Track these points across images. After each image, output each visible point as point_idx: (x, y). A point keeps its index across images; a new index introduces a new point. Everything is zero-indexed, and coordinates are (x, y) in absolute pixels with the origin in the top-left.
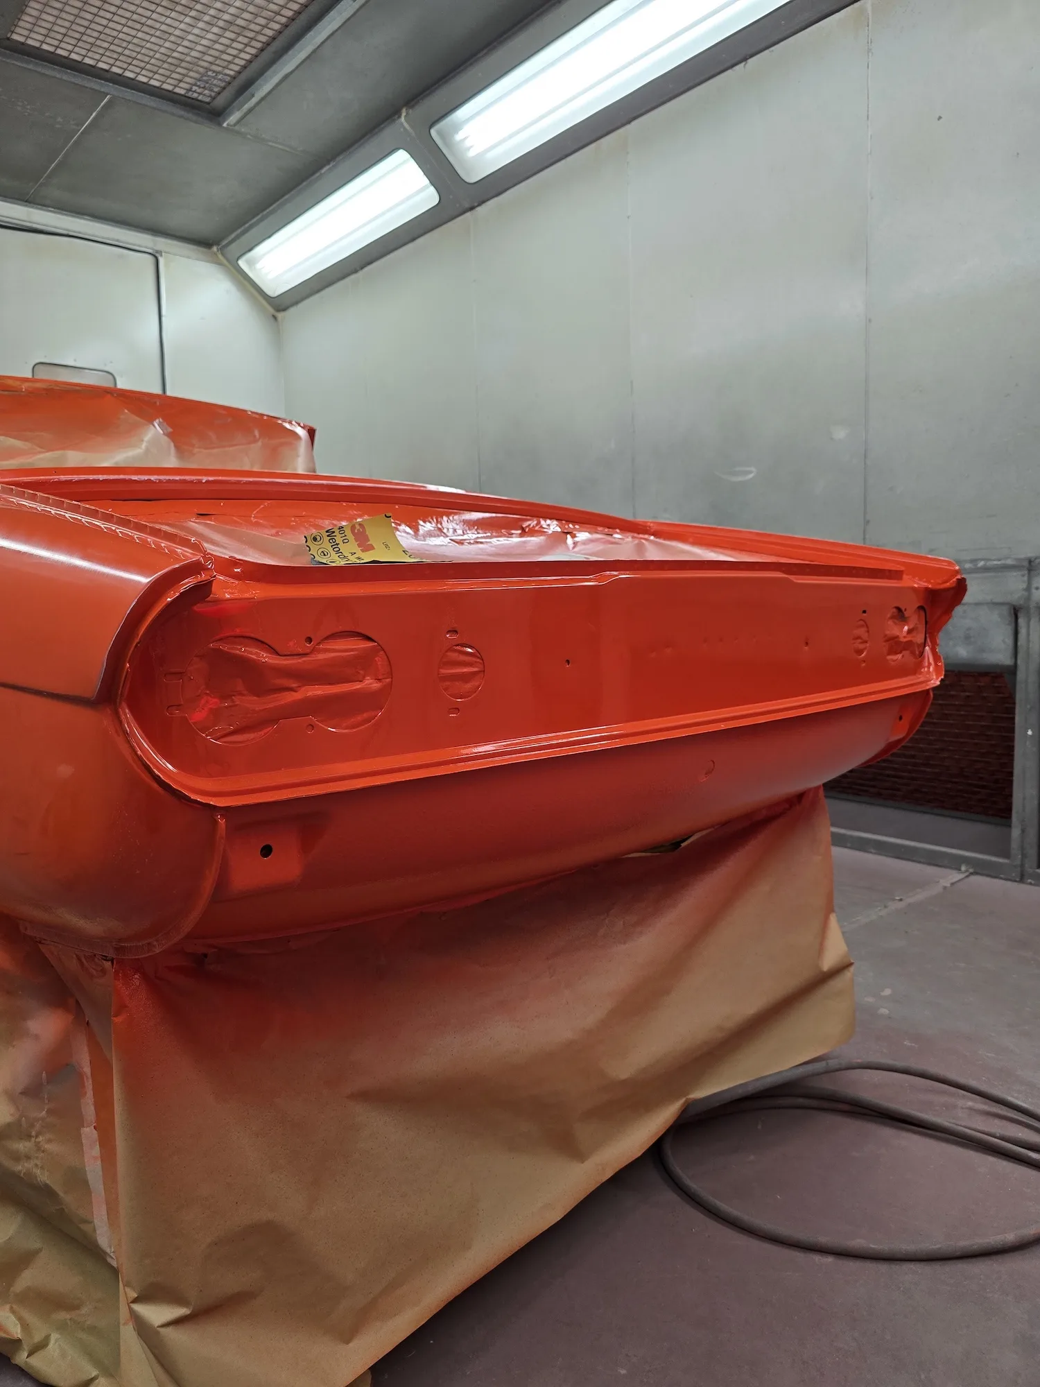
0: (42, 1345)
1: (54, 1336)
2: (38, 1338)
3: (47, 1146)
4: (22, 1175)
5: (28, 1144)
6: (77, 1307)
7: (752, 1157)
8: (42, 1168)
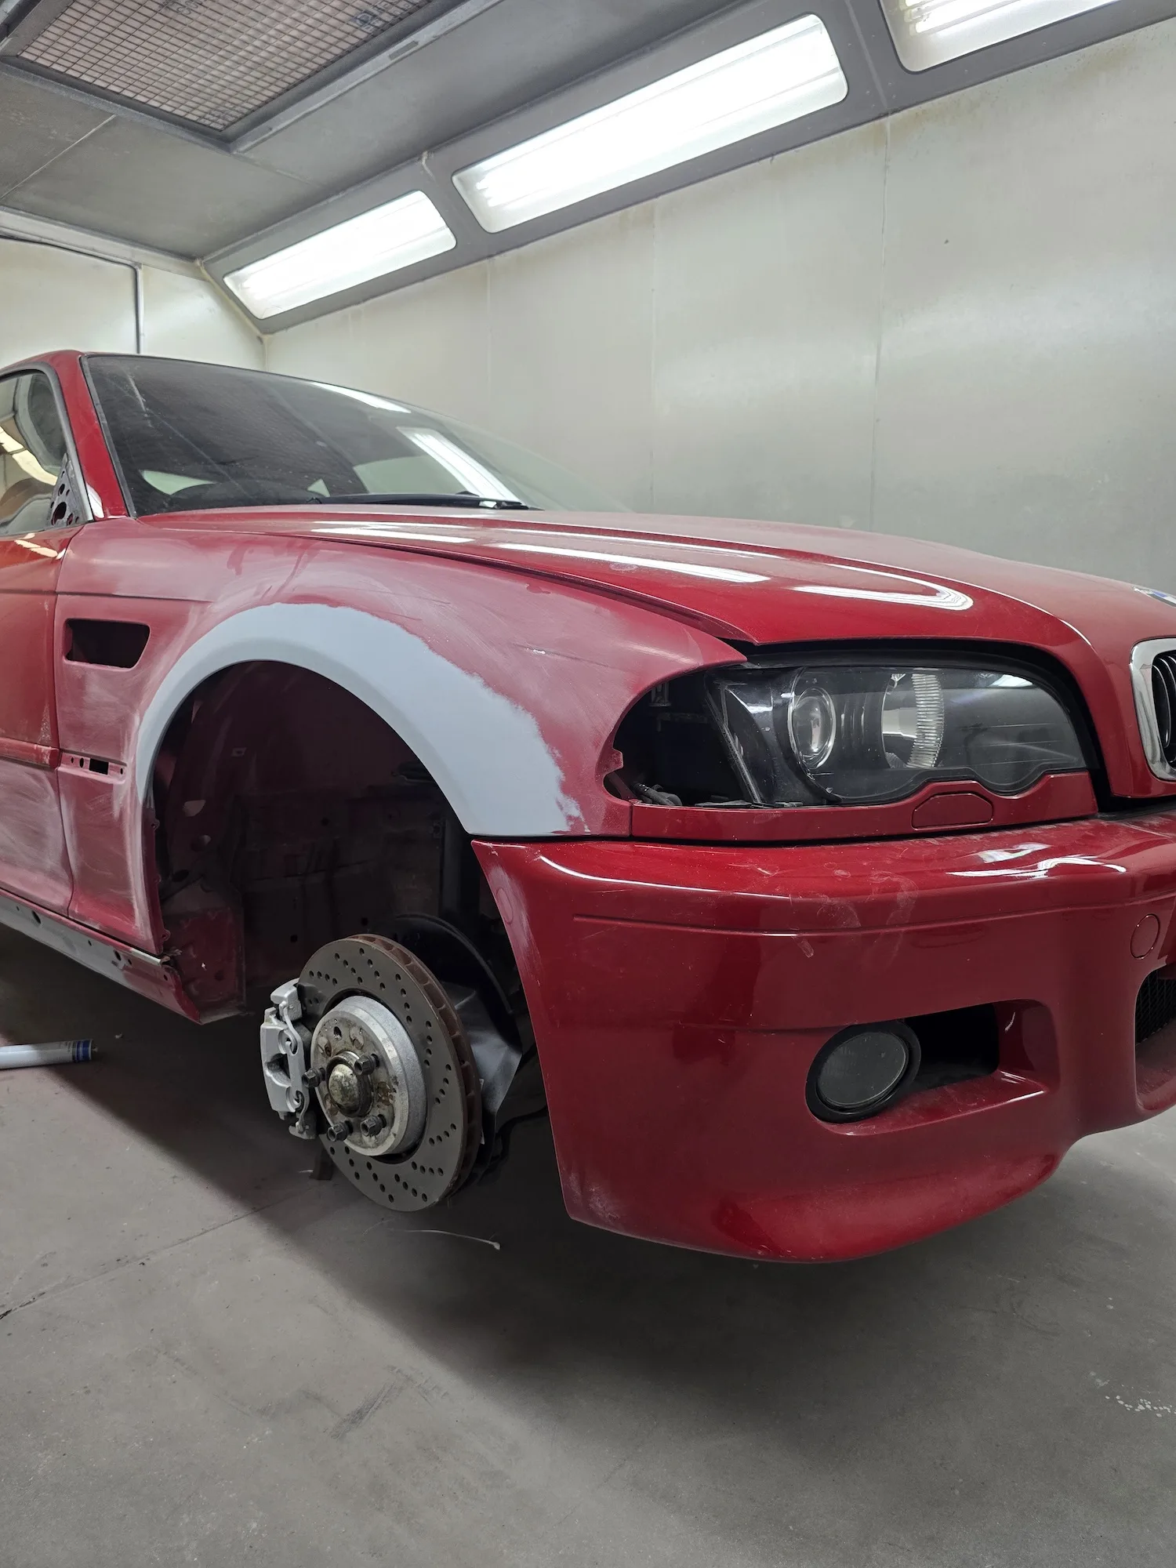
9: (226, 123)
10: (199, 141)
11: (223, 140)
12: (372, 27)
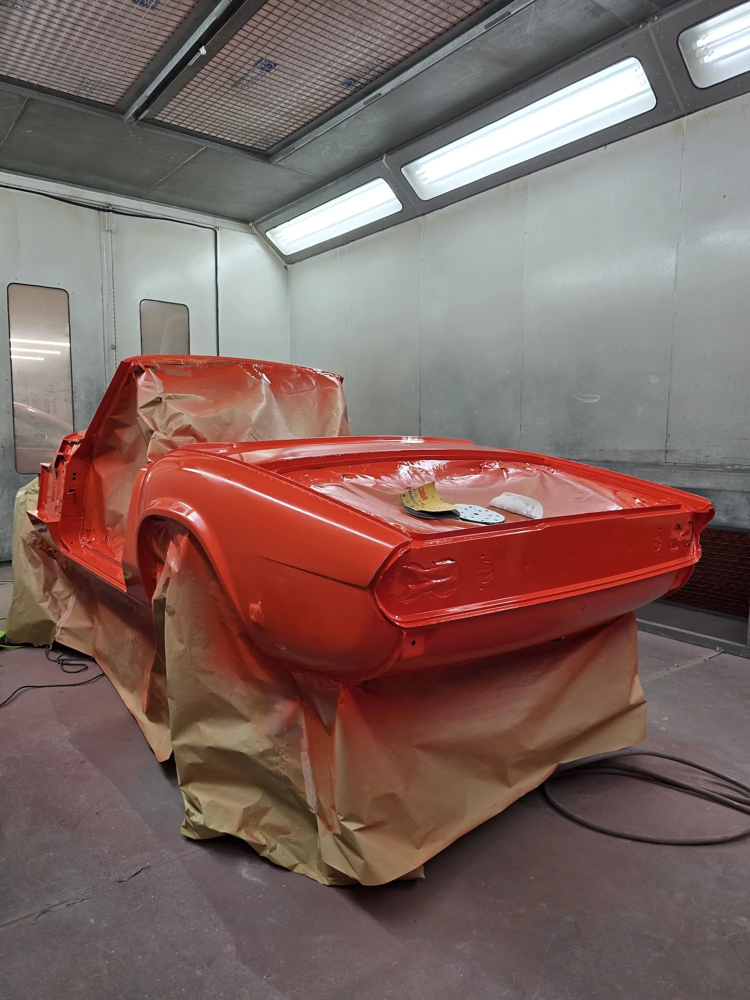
0: (273, 849)
1: (279, 845)
2: (272, 845)
3: (286, 759)
4: (273, 772)
5: (277, 758)
6: (289, 833)
7: (590, 796)
8: (284, 769)
9: (268, 146)
10: (253, 158)
11: (266, 156)
12: (353, 87)
